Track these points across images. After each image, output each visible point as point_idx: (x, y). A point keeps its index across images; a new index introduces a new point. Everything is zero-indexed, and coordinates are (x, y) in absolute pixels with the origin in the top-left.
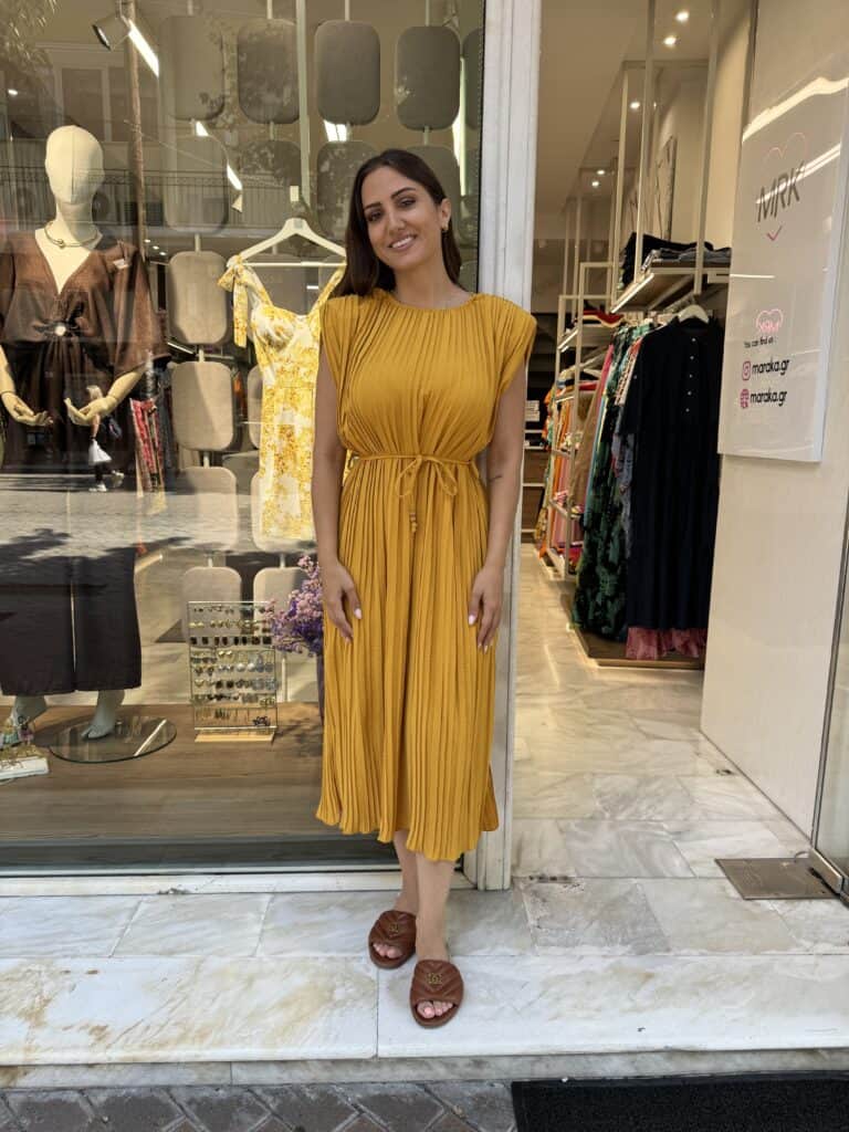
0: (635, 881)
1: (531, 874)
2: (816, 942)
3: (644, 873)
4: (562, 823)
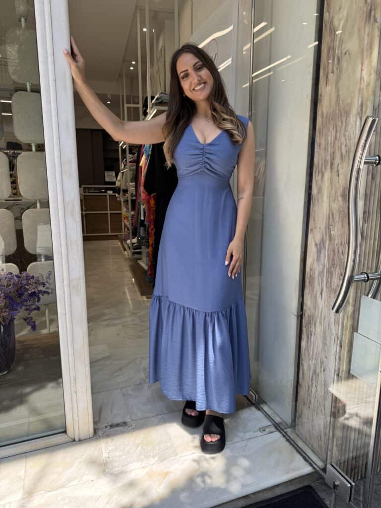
0: (160, 417)
1: (106, 425)
2: (245, 433)
4: (124, 391)
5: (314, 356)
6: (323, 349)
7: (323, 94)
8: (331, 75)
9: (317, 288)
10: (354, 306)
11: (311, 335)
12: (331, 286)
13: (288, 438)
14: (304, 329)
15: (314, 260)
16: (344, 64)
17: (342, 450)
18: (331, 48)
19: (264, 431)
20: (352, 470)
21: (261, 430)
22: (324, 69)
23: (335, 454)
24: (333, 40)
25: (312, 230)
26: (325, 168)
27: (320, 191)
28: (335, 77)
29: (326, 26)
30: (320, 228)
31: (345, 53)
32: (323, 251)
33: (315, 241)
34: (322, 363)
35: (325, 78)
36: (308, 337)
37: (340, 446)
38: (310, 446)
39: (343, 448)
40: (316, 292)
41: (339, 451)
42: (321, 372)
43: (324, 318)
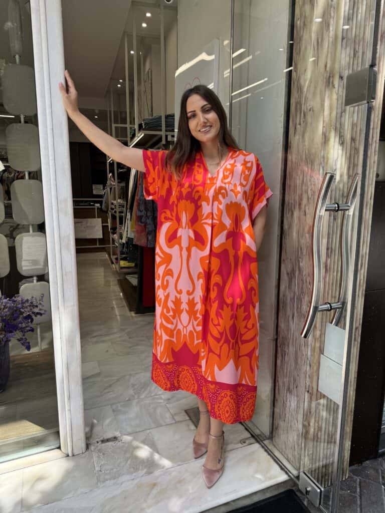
0: (148, 431)
1: (97, 440)
3: (153, 425)
4: (114, 407)
5: (288, 373)
6: (296, 368)
7: (292, 142)
8: (298, 126)
9: (289, 313)
10: (321, 330)
11: (285, 355)
12: (301, 312)
13: (266, 448)
14: (279, 349)
15: (286, 287)
16: (309, 119)
17: (313, 459)
18: (298, 103)
19: (245, 442)
20: (322, 477)
21: (242, 442)
22: (293, 121)
23: (307, 463)
24: (300, 97)
25: (284, 260)
26: (294, 208)
27: (290, 226)
28: (302, 129)
29: (294, 83)
30: (291, 260)
31: (310, 110)
32: (293, 280)
33: (287, 271)
34: (295, 380)
35: (294, 128)
36: (282, 356)
37: (311, 456)
38: (286, 456)
39: (314, 457)
40: (289, 317)
41: (310, 460)
42: (294, 388)
43: (296, 340)
